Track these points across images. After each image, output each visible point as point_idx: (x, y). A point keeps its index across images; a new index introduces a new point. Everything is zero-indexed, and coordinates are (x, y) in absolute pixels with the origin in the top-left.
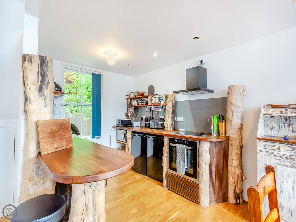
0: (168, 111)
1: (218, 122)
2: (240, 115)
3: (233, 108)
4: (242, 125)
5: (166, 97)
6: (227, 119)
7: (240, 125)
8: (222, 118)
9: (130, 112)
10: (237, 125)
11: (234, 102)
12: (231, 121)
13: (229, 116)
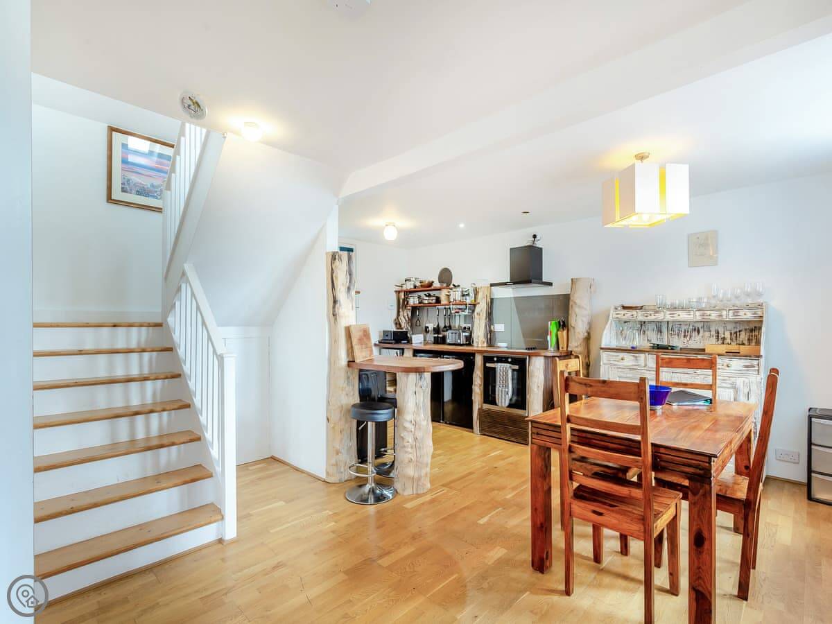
0: (478, 314)
1: (558, 330)
2: (586, 320)
3: (577, 310)
4: (589, 334)
5: (476, 292)
6: (570, 327)
7: (586, 334)
8: (564, 325)
9: (404, 317)
10: (582, 334)
11: (578, 301)
12: (574, 328)
13: (572, 321)
